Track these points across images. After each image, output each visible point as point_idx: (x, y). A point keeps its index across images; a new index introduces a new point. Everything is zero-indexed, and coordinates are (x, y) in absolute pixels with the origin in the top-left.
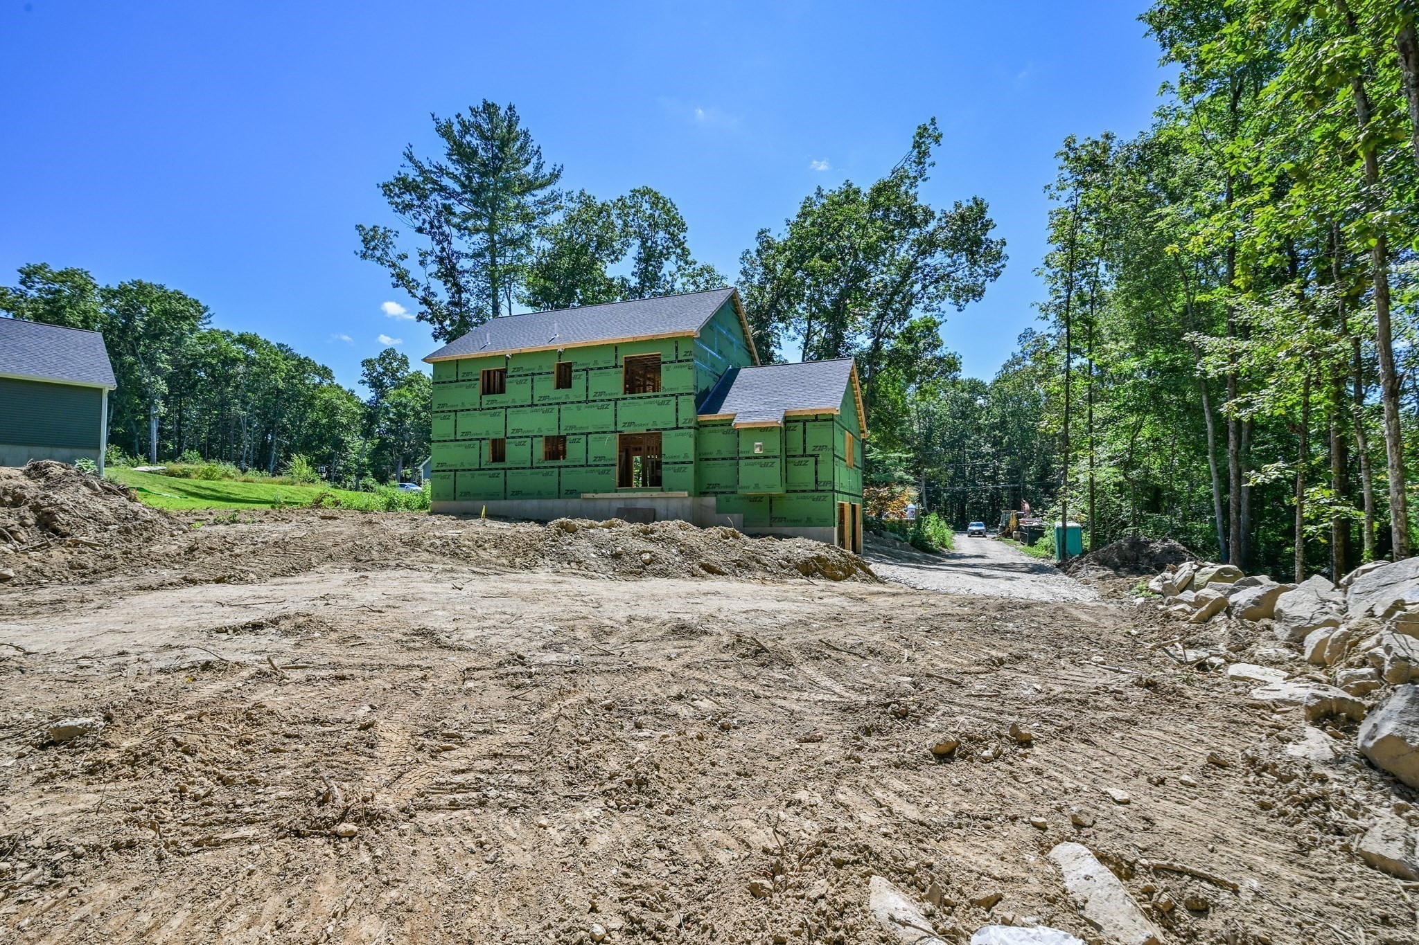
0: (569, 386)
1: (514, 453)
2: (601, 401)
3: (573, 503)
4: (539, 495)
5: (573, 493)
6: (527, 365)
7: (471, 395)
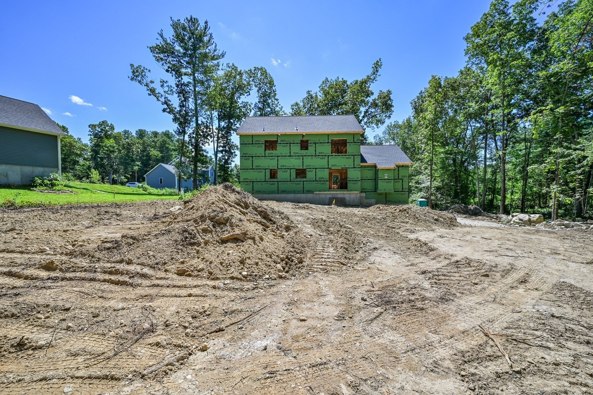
0: (307, 148)
1: (281, 175)
2: (322, 156)
3: (310, 196)
4: (294, 192)
5: (310, 192)
6: (287, 139)
7: (260, 150)
